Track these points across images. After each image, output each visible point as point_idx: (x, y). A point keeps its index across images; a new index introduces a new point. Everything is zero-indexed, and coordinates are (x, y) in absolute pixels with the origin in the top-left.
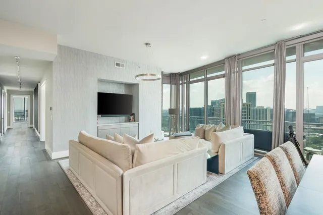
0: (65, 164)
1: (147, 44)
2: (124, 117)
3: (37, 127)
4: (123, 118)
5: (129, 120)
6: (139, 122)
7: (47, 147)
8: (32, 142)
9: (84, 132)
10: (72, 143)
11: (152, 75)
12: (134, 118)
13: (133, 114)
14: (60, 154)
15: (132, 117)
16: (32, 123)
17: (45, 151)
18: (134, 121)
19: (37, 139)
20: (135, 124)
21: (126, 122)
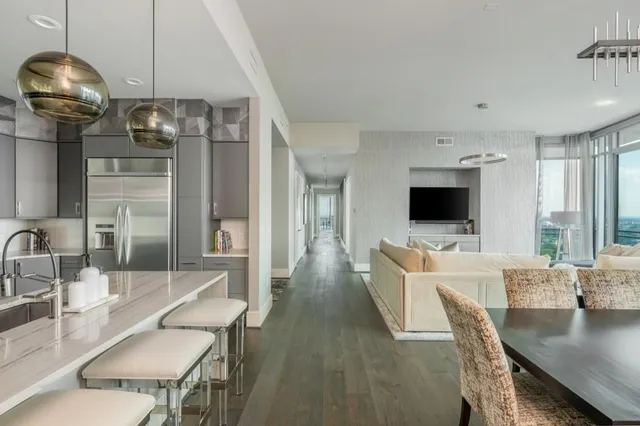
0: (367, 278)
1: (480, 106)
2: (455, 226)
3: (342, 237)
4: (453, 227)
5: (465, 232)
6: (482, 235)
7: (351, 260)
8: (337, 253)
9: (387, 241)
10: (373, 251)
11: (489, 155)
12: (473, 228)
13: (471, 221)
14: (362, 267)
15: (468, 227)
16: (337, 233)
17: (348, 263)
18: (473, 233)
19: (342, 251)
20: (474, 238)
21: (457, 233)
